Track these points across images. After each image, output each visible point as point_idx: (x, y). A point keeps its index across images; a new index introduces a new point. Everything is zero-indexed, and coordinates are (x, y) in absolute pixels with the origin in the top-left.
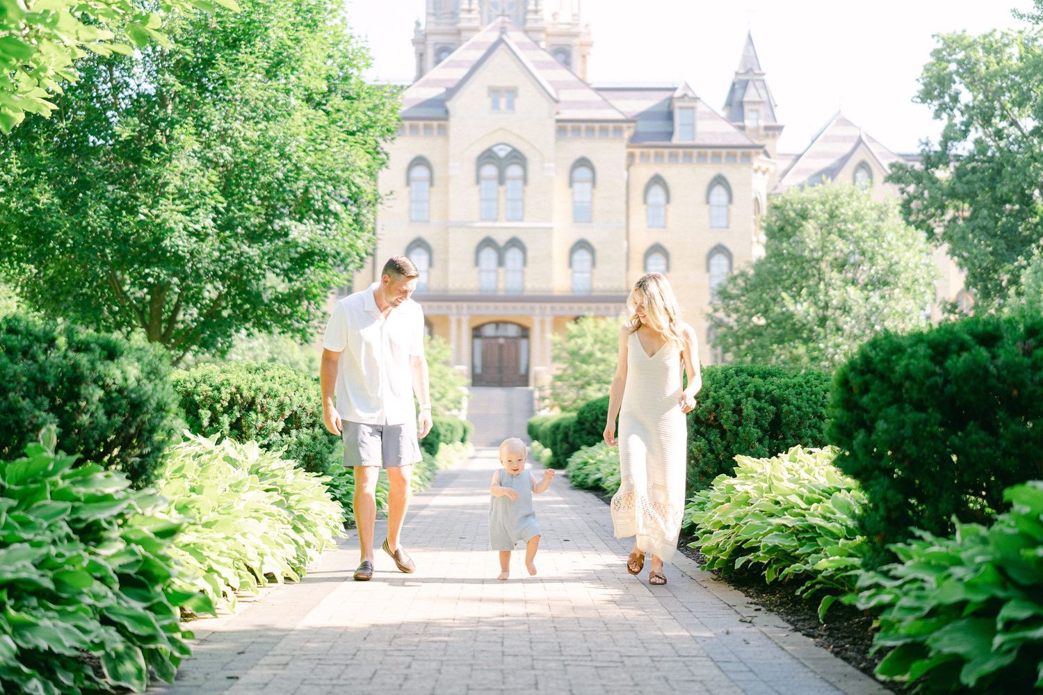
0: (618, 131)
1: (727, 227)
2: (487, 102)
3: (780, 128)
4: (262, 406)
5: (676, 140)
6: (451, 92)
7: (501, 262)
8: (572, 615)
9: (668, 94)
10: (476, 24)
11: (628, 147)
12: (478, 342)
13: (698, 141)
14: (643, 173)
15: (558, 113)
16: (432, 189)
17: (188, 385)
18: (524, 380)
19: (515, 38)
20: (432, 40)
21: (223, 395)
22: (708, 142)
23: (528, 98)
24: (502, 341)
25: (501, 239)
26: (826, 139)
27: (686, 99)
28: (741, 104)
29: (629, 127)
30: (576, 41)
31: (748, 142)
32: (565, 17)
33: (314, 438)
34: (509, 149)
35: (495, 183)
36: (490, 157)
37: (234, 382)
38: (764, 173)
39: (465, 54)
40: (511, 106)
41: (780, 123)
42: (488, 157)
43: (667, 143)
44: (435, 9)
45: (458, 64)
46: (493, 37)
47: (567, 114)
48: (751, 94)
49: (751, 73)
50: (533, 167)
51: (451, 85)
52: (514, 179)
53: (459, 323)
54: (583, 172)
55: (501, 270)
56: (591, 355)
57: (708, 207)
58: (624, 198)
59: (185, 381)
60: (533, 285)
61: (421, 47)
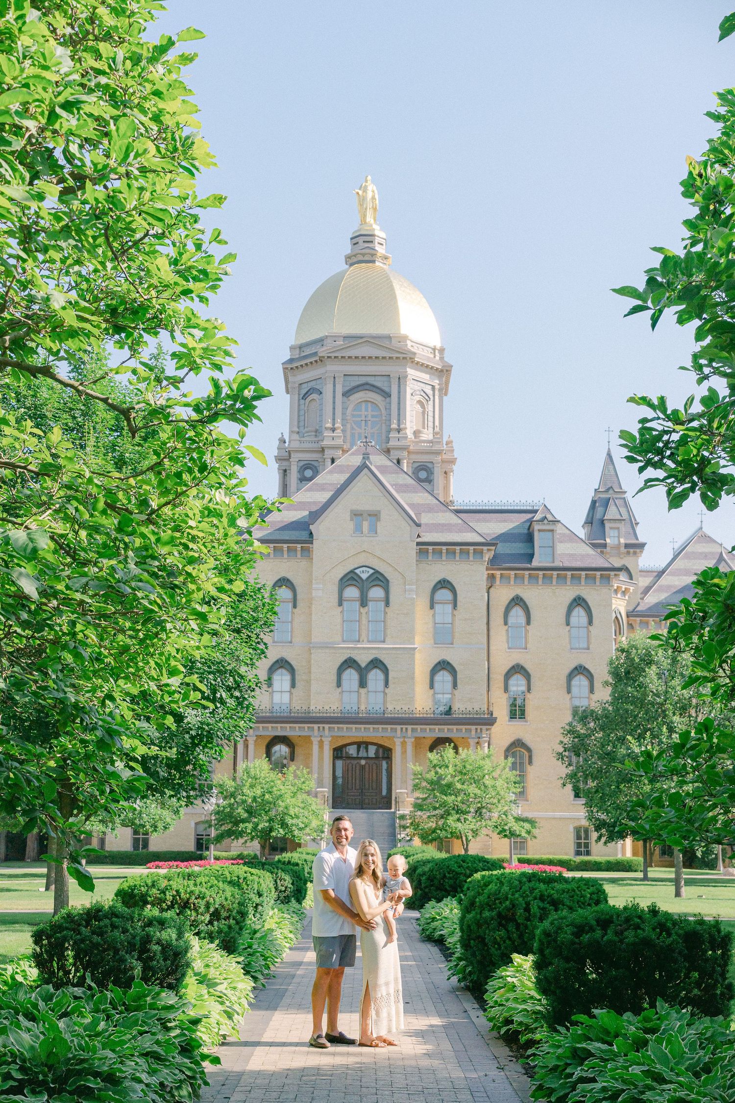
0: (479, 554)
1: (588, 649)
2: (351, 525)
3: (642, 546)
4: (194, 904)
5: (535, 563)
6: (315, 515)
7: (363, 684)
8: (401, 1063)
9: (529, 516)
10: (339, 442)
11: (487, 569)
12: (339, 763)
13: (558, 564)
14: (503, 594)
15: (419, 536)
16: (295, 611)
17: (142, 889)
18: (386, 802)
19: (377, 461)
20: (295, 457)
21: (168, 897)
22: (567, 564)
23: (390, 520)
24: (363, 762)
25: (363, 660)
26: (688, 557)
27: (546, 522)
28: (602, 522)
29: (488, 550)
30: (439, 458)
31: (607, 565)
32: (428, 435)
33: (230, 927)
34: (371, 571)
35: (357, 604)
36: (353, 579)
37: (175, 887)
38: (624, 593)
39: (330, 477)
40: (374, 530)
41: (641, 539)
42: (350, 578)
43: (529, 566)
44: (299, 427)
45: (322, 488)
46: (357, 461)
47: (427, 537)
48: (612, 512)
49: (611, 491)
50: (394, 590)
51: (314, 509)
52: (376, 600)
53: (321, 743)
54: (444, 595)
55: (363, 691)
56: (449, 785)
57: (568, 628)
58: (485, 621)
59: (140, 886)
60: (395, 706)
61: (285, 463)
